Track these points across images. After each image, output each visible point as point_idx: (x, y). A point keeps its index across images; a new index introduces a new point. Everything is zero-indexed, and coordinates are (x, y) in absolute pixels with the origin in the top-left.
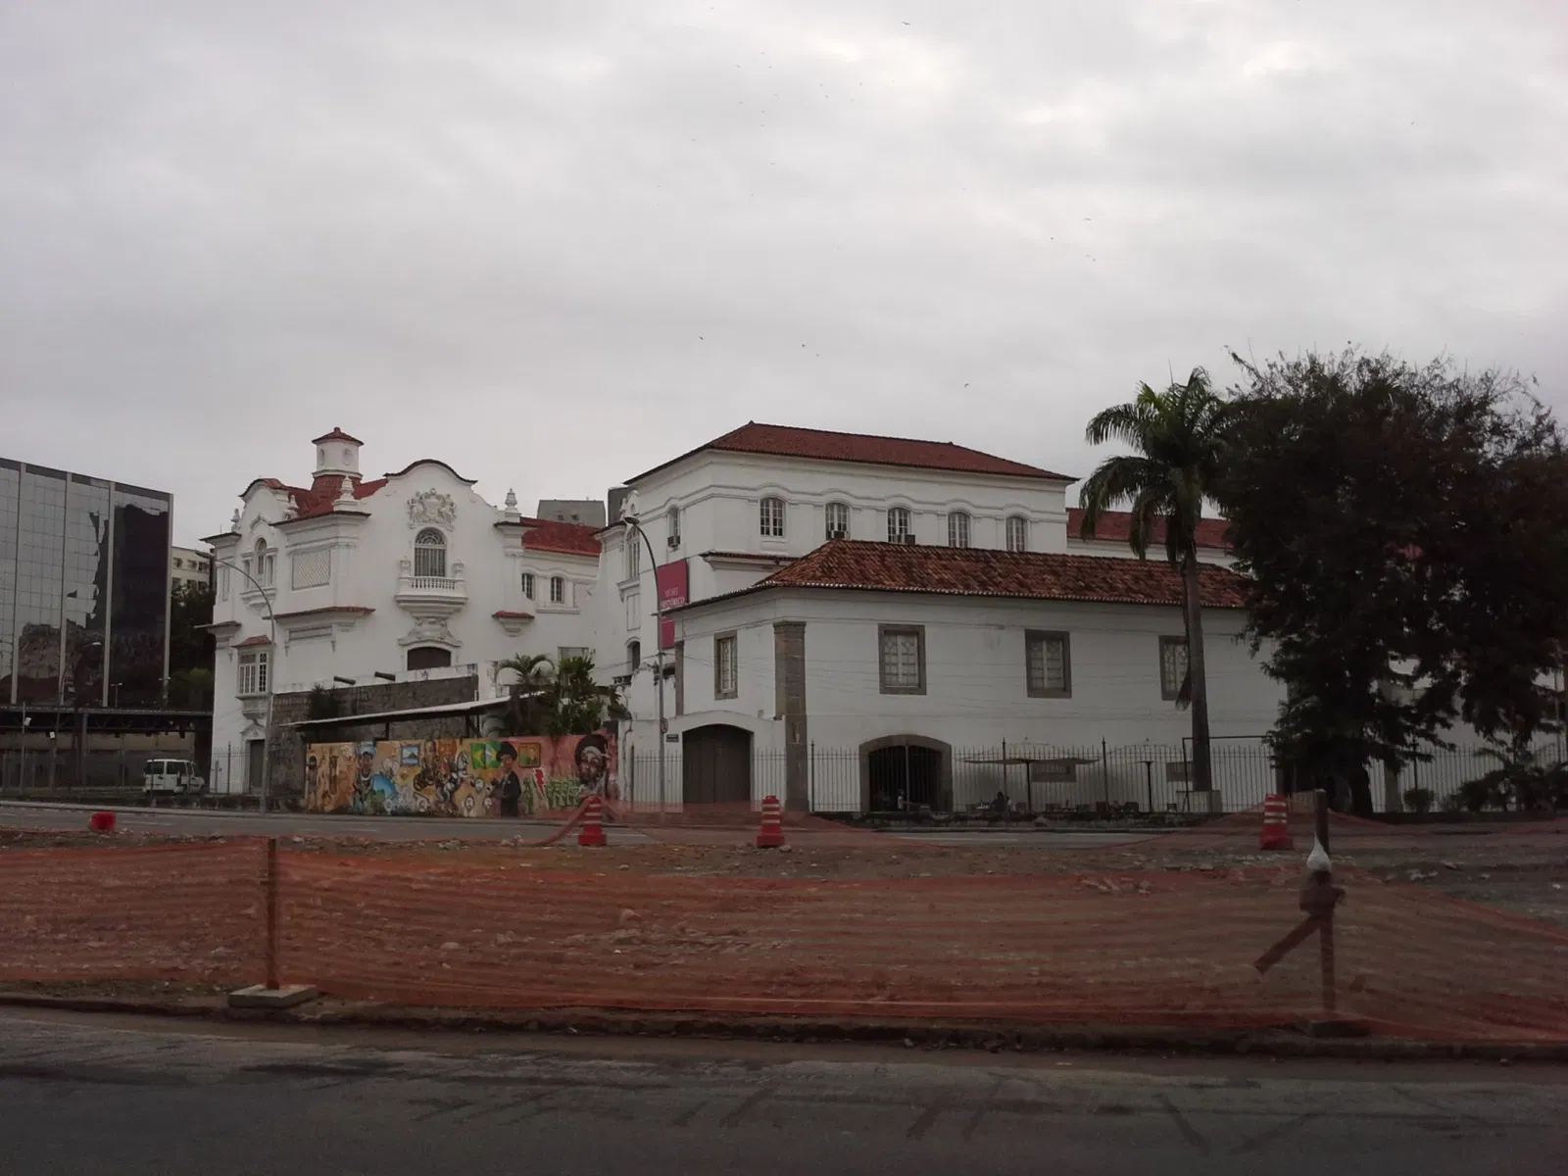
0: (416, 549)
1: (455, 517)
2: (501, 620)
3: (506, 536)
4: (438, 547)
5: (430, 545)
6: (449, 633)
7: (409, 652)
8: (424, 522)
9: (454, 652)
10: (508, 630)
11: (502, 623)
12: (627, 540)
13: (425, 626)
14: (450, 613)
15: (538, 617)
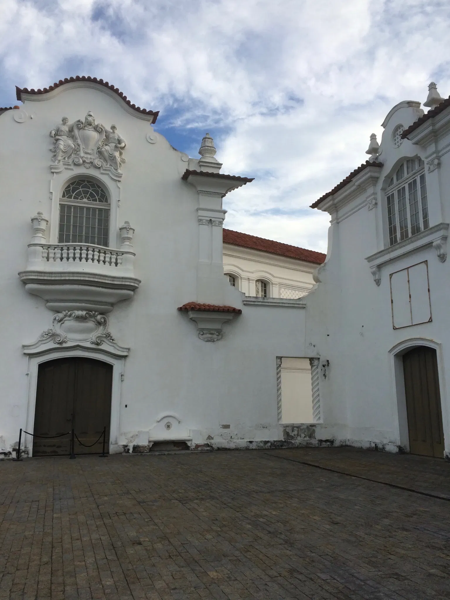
0: (62, 206)
1: (123, 161)
2: (191, 315)
3: (199, 193)
4: (97, 205)
5: (85, 202)
6: (108, 336)
7: (42, 367)
8: (76, 165)
9: (118, 367)
10: (202, 332)
11: (193, 320)
12: (383, 189)
13: (70, 323)
14: (112, 305)
15: (246, 311)
